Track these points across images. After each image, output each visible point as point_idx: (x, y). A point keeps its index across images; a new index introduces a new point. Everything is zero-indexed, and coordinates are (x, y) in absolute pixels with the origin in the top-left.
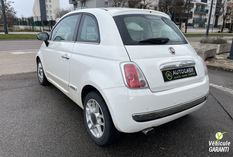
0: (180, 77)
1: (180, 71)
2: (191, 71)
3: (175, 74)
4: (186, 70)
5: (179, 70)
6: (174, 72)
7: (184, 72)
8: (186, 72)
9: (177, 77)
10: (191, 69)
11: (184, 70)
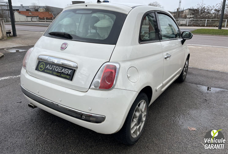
0: (51, 72)
1: (55, 68)
2: (67, 73)
3: (48, 68)
4: (62, 70)
5: (54, 66)
6: (48, 65)
7: (59, 70)
8: (60, 71)
9: (48, 71)
10: (68, 71)
11: (59, 68)
